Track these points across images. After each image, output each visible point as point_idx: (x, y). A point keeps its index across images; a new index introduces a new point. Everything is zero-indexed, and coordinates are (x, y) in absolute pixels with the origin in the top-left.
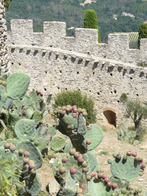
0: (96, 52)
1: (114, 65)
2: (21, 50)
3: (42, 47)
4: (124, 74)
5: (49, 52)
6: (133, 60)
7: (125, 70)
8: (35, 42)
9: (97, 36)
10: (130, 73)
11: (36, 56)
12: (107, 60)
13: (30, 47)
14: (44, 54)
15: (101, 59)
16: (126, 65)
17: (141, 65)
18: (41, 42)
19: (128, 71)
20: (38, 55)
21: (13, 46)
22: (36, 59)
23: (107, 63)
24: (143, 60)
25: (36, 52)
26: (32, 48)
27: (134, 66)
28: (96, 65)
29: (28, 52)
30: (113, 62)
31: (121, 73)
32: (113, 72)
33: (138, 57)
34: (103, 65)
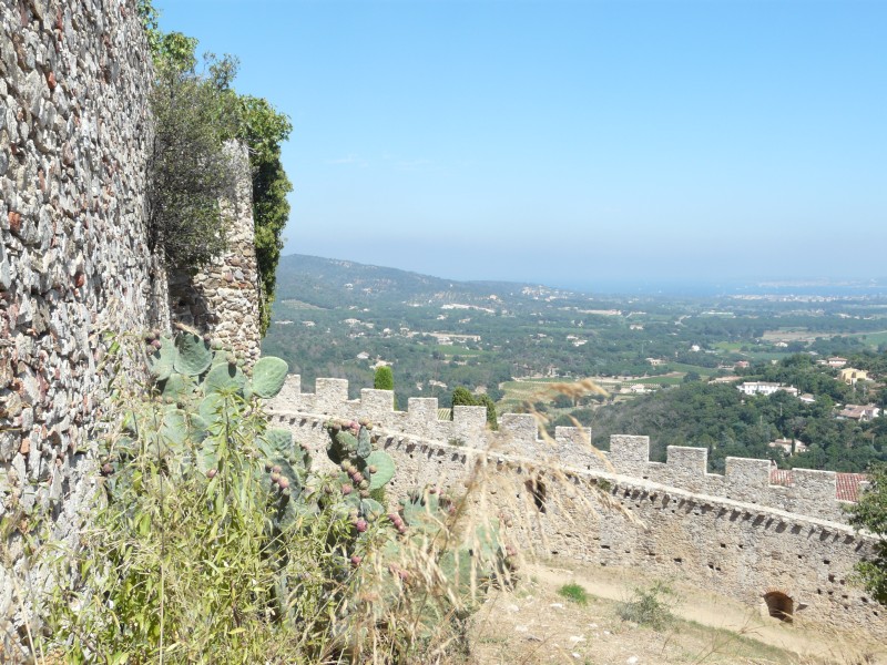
0: (390, 423)
1: (415, 442)
2: (282, 418)
3: (312, 415)
4: (429, 456)
5: (322, 421)
6: (444, 436)
7: (432, 451)
8: (303, 407)
9: (392, 400)
10: (439, 454)
11: (303, 427)
12: (405, 435)
13: (295, 413)
14: (315, 424)
15: (398, 433)
16: (433, 443)
17: (454, 443)
18: (311, 407)
19: (436, 451)
20: (305, 426)
21: (271, 412)
22: (304, 431)
23: (406, 440)
24: (458, 437)
25: (304, 421)
26: (299, 416)
27: (444, 444)
28: (390, 441)
29: (292, 421)
30: (414, 439)
31: (426, 455)
32: (413, 453)
33: (451, 432)
34: (400, 443)
